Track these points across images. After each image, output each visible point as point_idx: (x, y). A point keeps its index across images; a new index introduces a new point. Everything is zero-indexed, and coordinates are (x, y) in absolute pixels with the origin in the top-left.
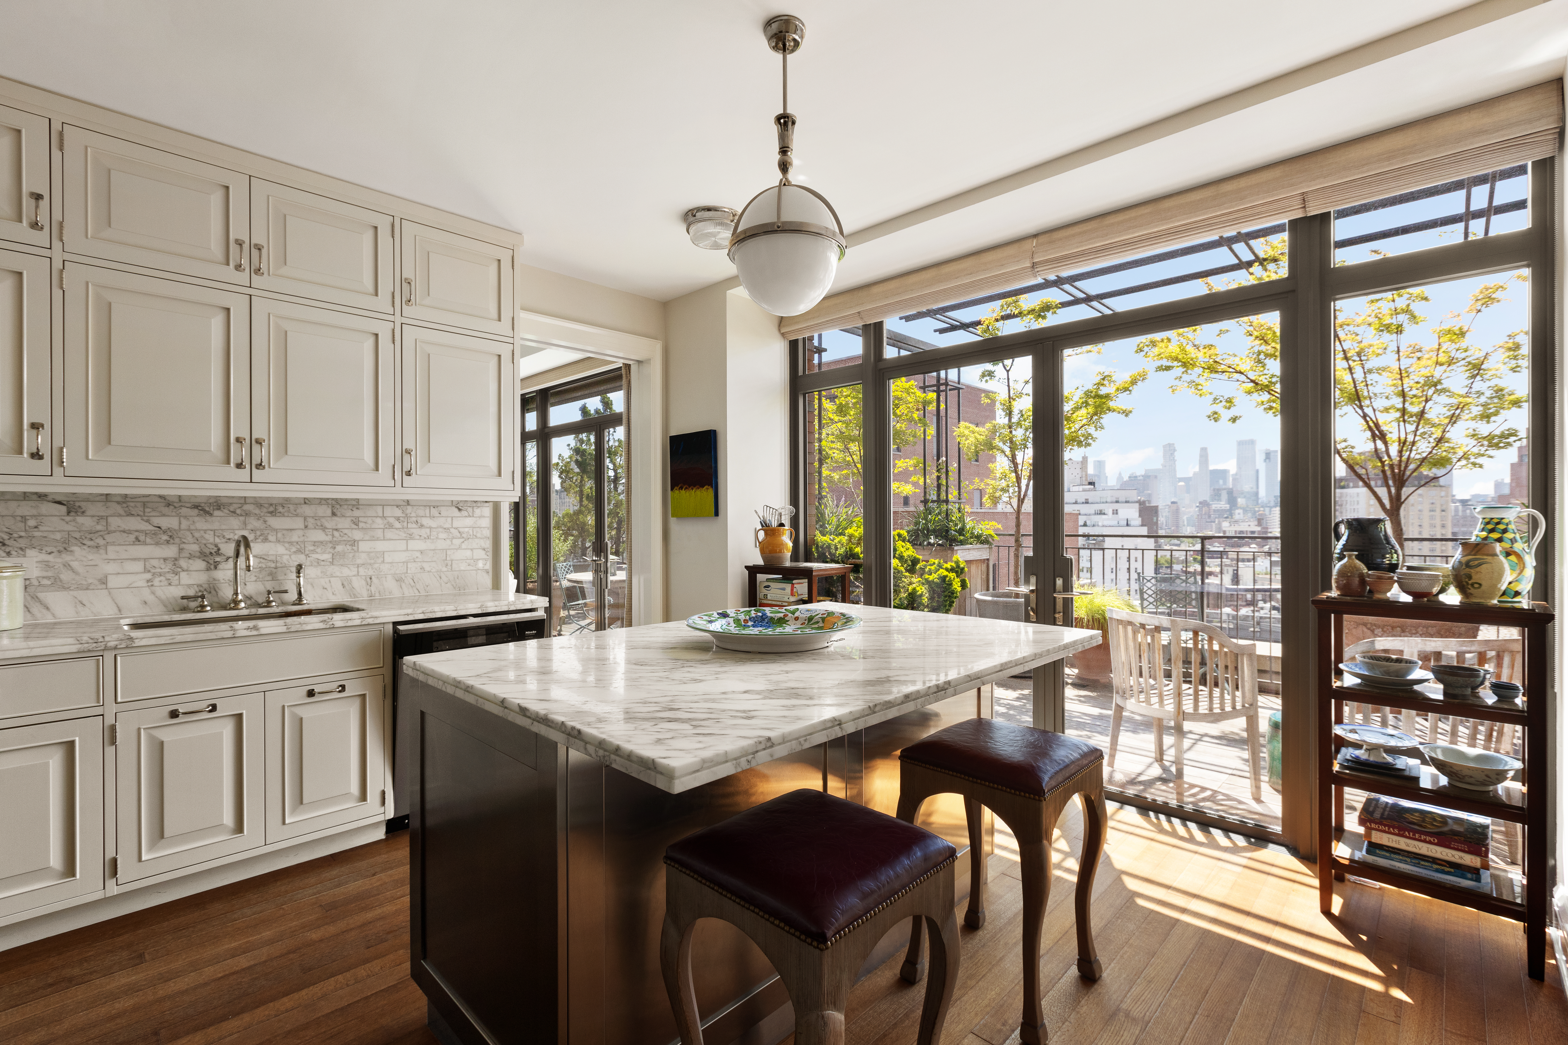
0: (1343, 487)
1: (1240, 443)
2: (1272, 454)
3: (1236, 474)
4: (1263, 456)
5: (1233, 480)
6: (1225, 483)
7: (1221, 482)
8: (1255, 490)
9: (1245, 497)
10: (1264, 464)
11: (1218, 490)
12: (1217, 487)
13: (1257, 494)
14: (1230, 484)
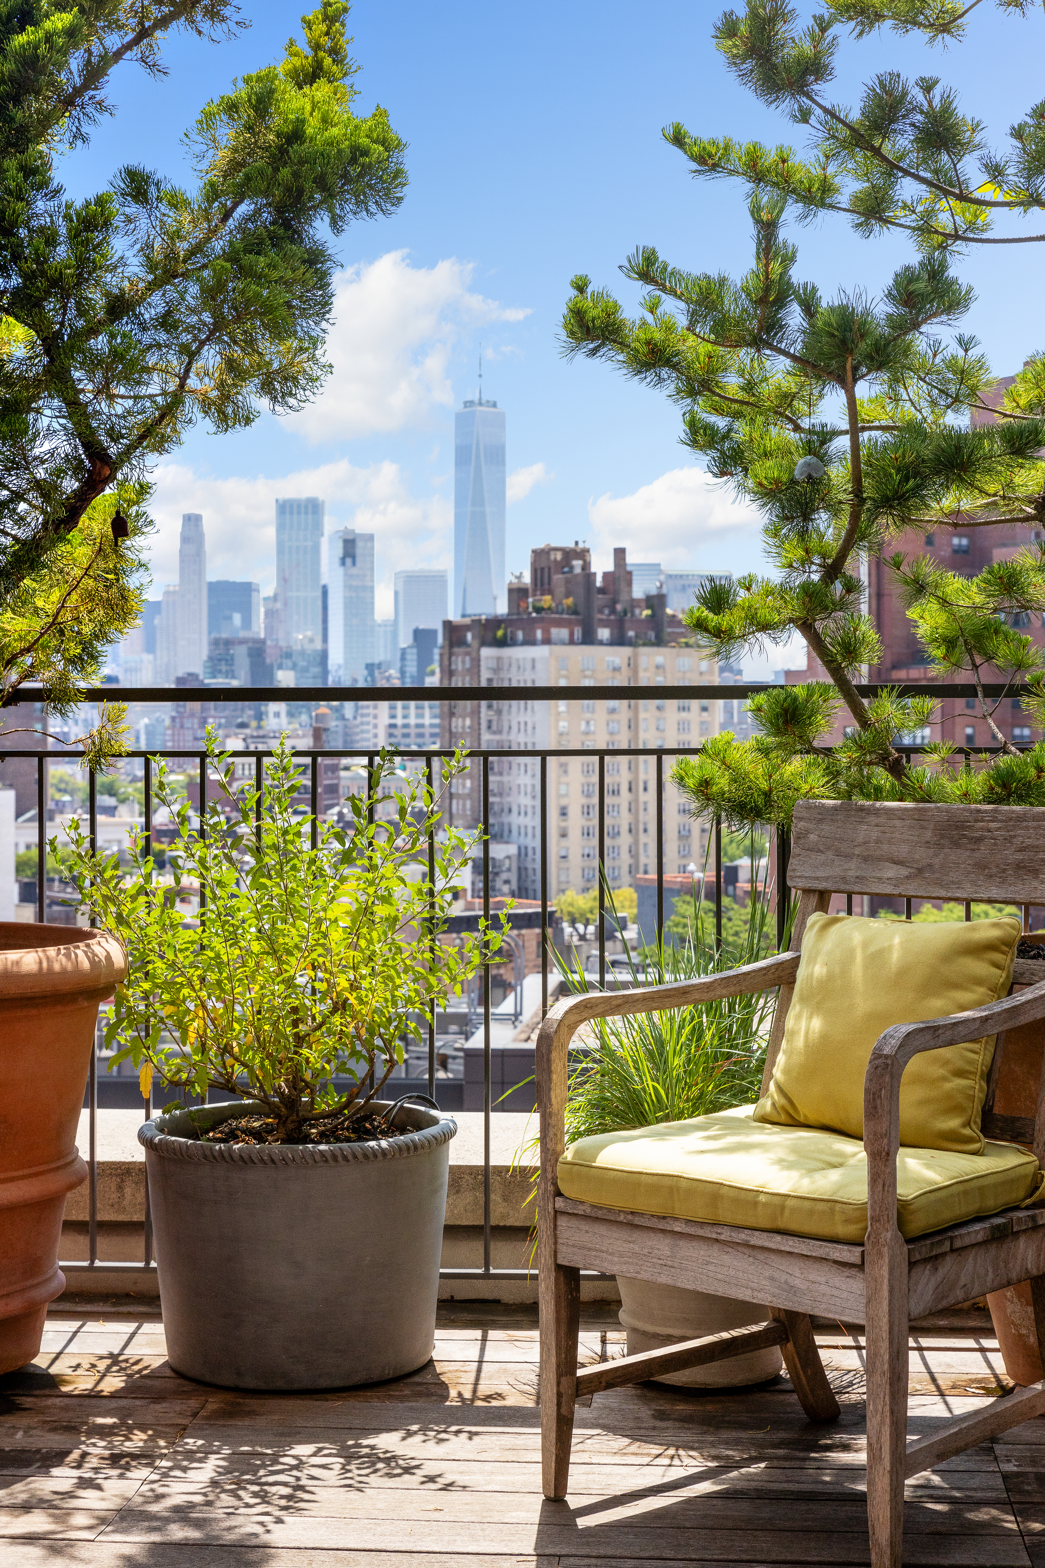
0: (502, 643)
1: (285, 508)
2: (360, 544)
3: (275, 598)
4: (339, 551)
5: (269, 614)
6: (247, 622)
7: (237, 618)
8: (318, 645)
9: (294, 667)
10: (340, 571)
11: (228, 643)
12: (224, 635)
13: (324, 656)
14: (259, 628)
